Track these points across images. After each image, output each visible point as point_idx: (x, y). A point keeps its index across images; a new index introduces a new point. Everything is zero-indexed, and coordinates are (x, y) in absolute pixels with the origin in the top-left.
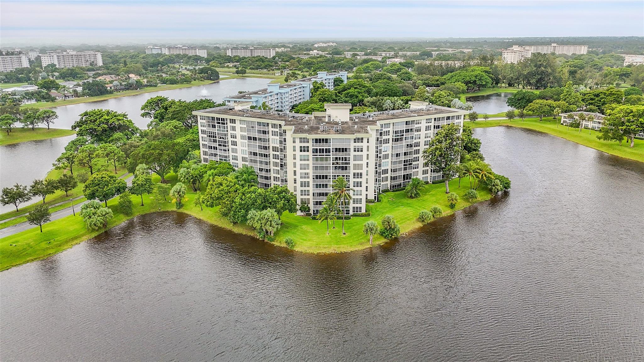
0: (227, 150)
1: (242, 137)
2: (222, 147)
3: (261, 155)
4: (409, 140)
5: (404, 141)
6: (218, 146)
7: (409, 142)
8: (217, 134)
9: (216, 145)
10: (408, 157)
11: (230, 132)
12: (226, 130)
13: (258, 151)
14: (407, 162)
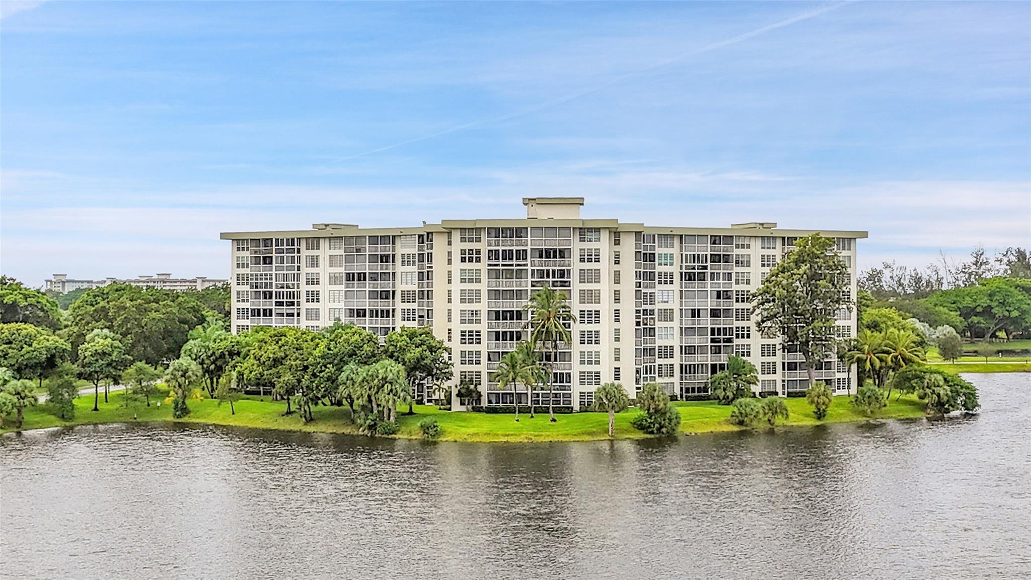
0: (296, 315)
1: (333, 280)
2: (285, 307)
3: (375, 313)
4: (721, 281)
5: (709, 281)
6: (274, 307)
7: (721, 285)
8: (274, 277)
9: (271, 305)
10: (722, 323)
11: (305, 270)
12: (296, 265)
13: (367, 304)
14: (719, 334)
